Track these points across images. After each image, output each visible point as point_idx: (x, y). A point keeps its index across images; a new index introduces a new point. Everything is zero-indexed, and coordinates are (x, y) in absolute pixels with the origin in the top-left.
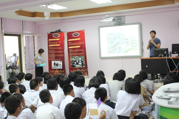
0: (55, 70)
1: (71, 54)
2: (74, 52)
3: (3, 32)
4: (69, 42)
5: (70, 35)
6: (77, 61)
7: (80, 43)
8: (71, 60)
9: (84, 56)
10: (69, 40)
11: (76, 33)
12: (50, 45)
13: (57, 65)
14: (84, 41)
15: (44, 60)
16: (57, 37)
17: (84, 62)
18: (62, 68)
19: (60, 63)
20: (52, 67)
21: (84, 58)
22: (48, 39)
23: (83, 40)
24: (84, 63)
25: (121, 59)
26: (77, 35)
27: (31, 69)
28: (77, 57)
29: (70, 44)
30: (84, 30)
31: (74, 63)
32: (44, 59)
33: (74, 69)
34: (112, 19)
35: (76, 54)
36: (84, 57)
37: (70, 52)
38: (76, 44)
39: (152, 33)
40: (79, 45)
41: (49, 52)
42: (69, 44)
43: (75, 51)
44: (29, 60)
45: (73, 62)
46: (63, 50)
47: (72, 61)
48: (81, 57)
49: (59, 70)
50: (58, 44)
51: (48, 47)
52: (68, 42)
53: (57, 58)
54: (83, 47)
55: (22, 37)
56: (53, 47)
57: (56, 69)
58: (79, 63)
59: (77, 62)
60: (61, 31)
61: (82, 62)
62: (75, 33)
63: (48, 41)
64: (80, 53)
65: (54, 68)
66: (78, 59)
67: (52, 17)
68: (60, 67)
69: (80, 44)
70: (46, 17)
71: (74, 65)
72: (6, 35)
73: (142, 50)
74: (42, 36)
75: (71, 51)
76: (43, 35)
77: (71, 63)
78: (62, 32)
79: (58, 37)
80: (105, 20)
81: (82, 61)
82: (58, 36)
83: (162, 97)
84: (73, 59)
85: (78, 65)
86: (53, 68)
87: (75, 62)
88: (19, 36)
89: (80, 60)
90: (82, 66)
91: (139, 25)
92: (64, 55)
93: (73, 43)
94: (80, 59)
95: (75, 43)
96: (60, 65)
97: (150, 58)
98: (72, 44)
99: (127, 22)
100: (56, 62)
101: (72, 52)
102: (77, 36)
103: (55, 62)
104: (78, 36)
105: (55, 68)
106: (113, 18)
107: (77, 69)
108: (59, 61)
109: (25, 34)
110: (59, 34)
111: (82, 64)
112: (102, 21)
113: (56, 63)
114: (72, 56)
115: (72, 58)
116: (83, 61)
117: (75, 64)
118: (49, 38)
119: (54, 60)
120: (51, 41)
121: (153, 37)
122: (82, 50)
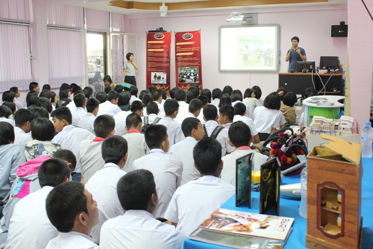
1: (180, 64)
2: (184, 61)
3: (85, 28)
4: (178, 47)
5: (179, 37)
6: (188, 73)
7: (193, 49)
8: (179, 72)
9: (198, 67)
10: (178, 44)
11: (188, 34)
12: (149, 50)
13: (159, 78)
14: (199, 46)
17: (198, 75)
18: (165, 83)
19: (163, 75)
21: (197, 70)
23: (198, 44)
24: (198, 77)
25: (249, 74)
26: (190, 37)
28: (188, 68)
29: (178, 50)
30: (200, 31)
31: (183, 77)
33: (182, 84)
35: (186, 64)
37: (179, 61)
38: (187, 49)
39: (294, 40)
40: (191, 52)
41: (147, 59)
43: (187, 59)
45: (182, 75)
46: (169, 57)
47: (181, 74)
48: (193, 68)
49: (161, 85)
50: (161, 48)
51: (147, 52)
52: (176, 46)
53: (159, 69)
54: (197, 54)
55: (108, 37)
56: (153, 53)
57: (156, 84)
58: (190, 76)
59: (188, 75)
60: (164, 30)
61: (194, 75)
62: (186, 34)
63: (147, 44)
64: (190, 61)
66: (189, 71)
68: (164, 81)
71: (184, 79)
72: (88, 32)
73: (279, 63)
75: (180, 59)
76: (137, 35)
77: (180, 76)
78: (166, 31)
80: (233, 19)
82: (161, 37)
84: (182, 71)
85: (189, 80)
86: (152, 82)
87: (185, 75)
88: (105, 35)
90: (195, 81)
91: (277, 27)
92: (170, 65)
93: (184, 49)
94: (192, 71)
96: (163, 78)
97: (290, 73)
98: (182, 50)
99: (259, 22)
100: (158, 74)
101: (181, 61)
102: (189, 39)
103: (156, 74)
106: (243, 16)
107: (187, 84)
108: (162, 73)
109: (113, 32)
110: (163, 35)
112: (228, 20)
113: (157, 76)
114: (181, 66)
115: (181, 70)
116: (196, 75)
118: (148, 40)
119: (155, 70)
120: (152, 44)
121: (296, 46)
122: (195, 59)
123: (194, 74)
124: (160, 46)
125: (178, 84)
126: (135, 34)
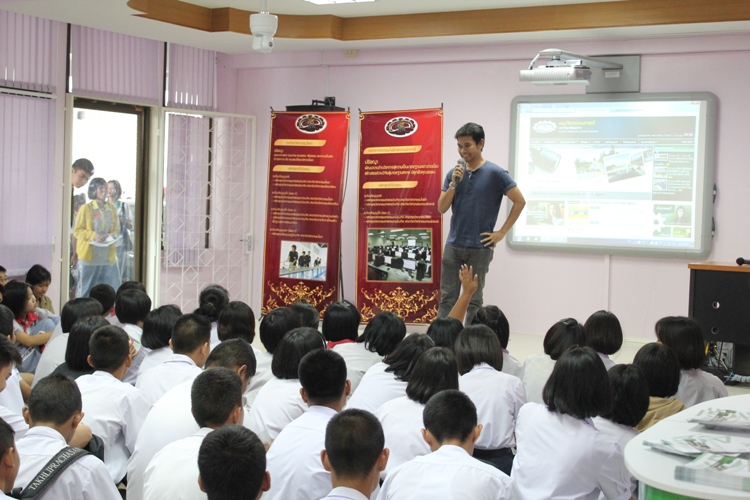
0: (293, 283)
1: (371, 217)
2: (386, 209)
3: (70, 91)
4: (368, 162)
5: (374, 128)
6: (397, 249)
7: (416, 169)
8: (370, 244)
9: (430, 230)
10: (368, 151)
11: (404, 118)
12: (278, 168)
13: (305, 261)
14: (438, 159)
15: (251, 234)
16: (316, 132)
17: (428, 258)
18: (323, 278)
19: (319, 253)
20: (281, 267)
21: (429, 240)
22: (274, 139)
23: (433, 153)
24: (428, 265)
25: (607, 260)
26: (409, 130)
27: (185, 268)
28: (399, 234)
29: (370, 171)
30: (441, 109)
31: (380, 261)
32: (248, 231)
33: (379, 286)
34: (573, 66)
35: (397, 218)
36: (429, 234)
37: (368, 209)
38: (397, 170)
40: (411, 178)
41: (271, 197)
42: (367, 168)
43: (390, 202)
44: (182, 229)
45: (379, 255)
46: (337, 194)
47: (376, 249)
48: (416, 234)
49: (312, 284)
50: (316, 163)
51: (272, 173)
52: (363, 158)
53: (308, 232)
54: (430, 187)
55: (155, 121)
56: (290, 179)
57: (296, 282)
58: (405, 261)
59: (398, 254)
60: (337, 105)
61: (418, 257)
62: (398, 118)
63: (273, 147)
64: (411, 213)
65: (286, 276)
66: (400, 244)
67: (300, 37)
68: (317, 272)
69: (419, 172)
70: (260, 38)
71: (384, 268)
72: (81, 103)
73: (711, 227)
74: (251, 120)
75: (371, 201)
76: (254, 118)
77: (370, 256)
78: (343, 110)
79: (321, 130)
80: (542, 70)
81: (420, 252)
82: (318, 127)
83: (667, 448)
84: (380, 242)
85: (399, 272)
86: (283, 274)
87: (387, 254)
88: (145, 115)
89: (410, 248)
90: (420, 277)
91: (705, 102)
92: (339, 220)
93: (386, 167)
94: (412, 243)
95: (395, 167)
96: (317, 263)
97: (737, 265)
98: (381, 170)
99: (647, 86)
100: (302, 248)
101: (376, 209)
102: (407, 135)
103: (294, 247)
104: (411, 133)
105: (292, 276)
106: (578, 62)
107: (393, 286)
108: (316, 245)
109: (172, 105)
110: (325, 121)
111: (421, 268)
112: (527, 72)
113: (300, 254)
114: (374, 225)
115: (376, 236)
116: (424, 255)
117: (388, 265)
118: (276, 135)
119: (292, 235)
120: (288, 149)
122: (423, 202)
123: (416, 252)
124: (311, 157)
125: (362, 285)
126: (248, 117)
